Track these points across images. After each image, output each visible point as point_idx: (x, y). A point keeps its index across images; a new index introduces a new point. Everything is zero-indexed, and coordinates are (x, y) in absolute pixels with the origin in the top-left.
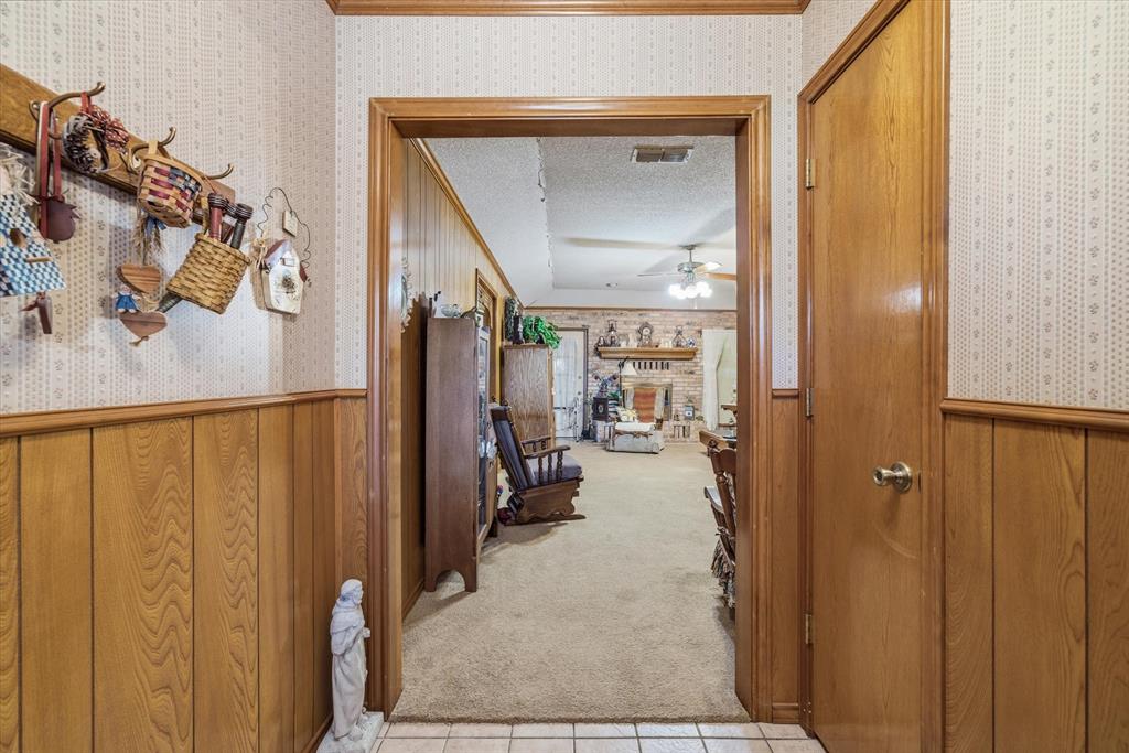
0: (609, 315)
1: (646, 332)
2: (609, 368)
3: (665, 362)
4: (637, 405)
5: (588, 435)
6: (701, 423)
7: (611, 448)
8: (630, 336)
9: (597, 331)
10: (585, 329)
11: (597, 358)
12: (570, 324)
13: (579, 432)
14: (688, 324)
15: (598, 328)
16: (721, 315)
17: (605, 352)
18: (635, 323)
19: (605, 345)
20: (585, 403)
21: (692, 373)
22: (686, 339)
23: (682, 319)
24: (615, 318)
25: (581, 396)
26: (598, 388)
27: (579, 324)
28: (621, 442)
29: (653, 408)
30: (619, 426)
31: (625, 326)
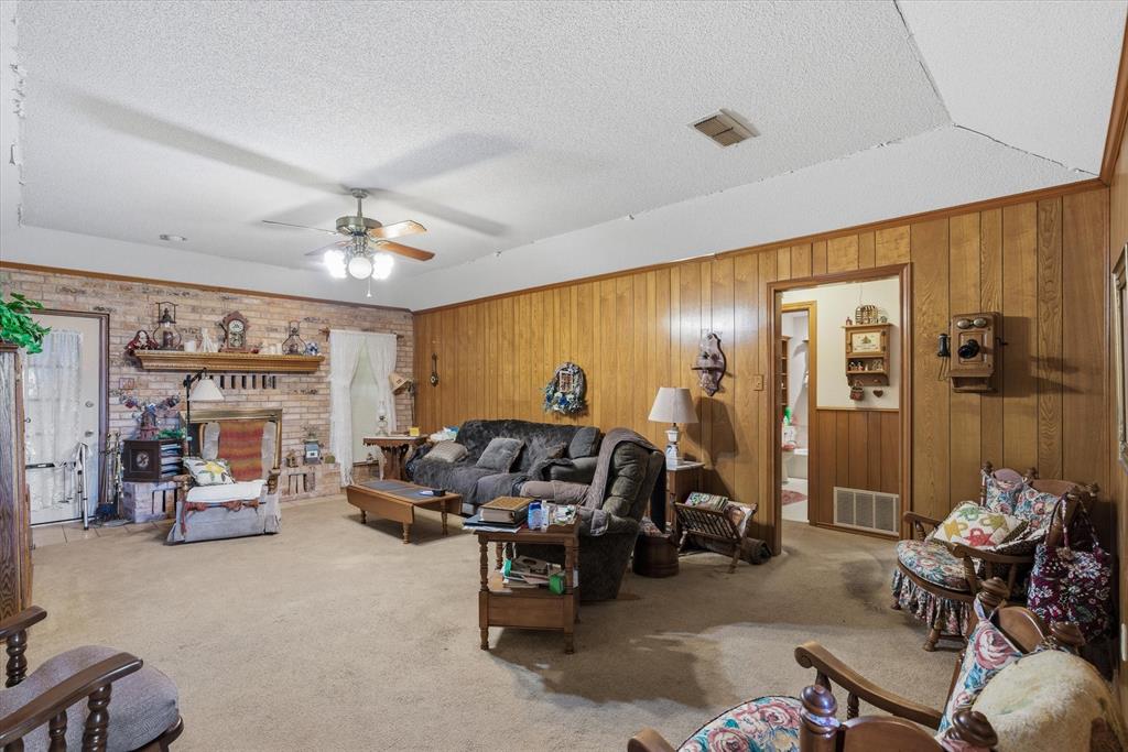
0: (159, 292)
1: (235, 327)
2: (157, 388)
3: (268, 376)
4: (227, 451)
5: (110, 511)
6: (331, 466)
7: (178, 536)
8: (205, 334)
9: (132, 319)
10: (103, 316)
11: (133, 370)
12: (68, 301)
13: (90, 508)
14: (307, 319)
15: (134, 317)
16: (357, 311)
17: (151, 359)
18: (213, 311)
19: (151, 345)
20: (104, 452)
21: (314, 392)
22: (305, 341)
23: (299, 312)
24: (172, 299)
25: (94, 439)
26: (134, 423)
27: (88, 303)
28: (197, 525)
29: (259, 455)
30: (194, 496)
31: (193, 316)
